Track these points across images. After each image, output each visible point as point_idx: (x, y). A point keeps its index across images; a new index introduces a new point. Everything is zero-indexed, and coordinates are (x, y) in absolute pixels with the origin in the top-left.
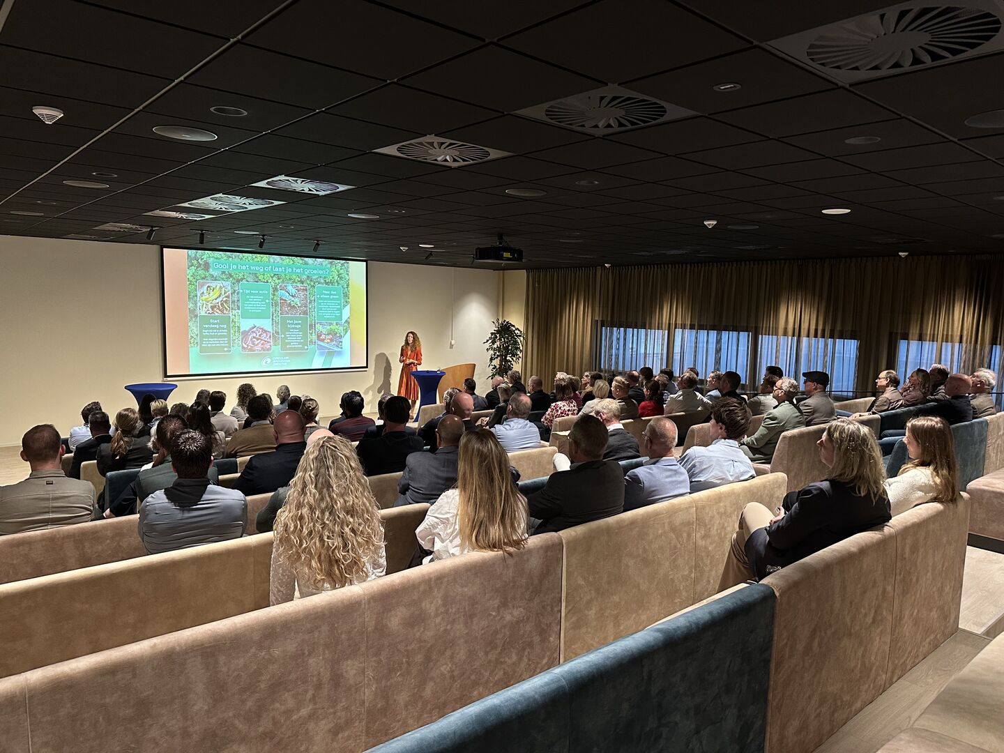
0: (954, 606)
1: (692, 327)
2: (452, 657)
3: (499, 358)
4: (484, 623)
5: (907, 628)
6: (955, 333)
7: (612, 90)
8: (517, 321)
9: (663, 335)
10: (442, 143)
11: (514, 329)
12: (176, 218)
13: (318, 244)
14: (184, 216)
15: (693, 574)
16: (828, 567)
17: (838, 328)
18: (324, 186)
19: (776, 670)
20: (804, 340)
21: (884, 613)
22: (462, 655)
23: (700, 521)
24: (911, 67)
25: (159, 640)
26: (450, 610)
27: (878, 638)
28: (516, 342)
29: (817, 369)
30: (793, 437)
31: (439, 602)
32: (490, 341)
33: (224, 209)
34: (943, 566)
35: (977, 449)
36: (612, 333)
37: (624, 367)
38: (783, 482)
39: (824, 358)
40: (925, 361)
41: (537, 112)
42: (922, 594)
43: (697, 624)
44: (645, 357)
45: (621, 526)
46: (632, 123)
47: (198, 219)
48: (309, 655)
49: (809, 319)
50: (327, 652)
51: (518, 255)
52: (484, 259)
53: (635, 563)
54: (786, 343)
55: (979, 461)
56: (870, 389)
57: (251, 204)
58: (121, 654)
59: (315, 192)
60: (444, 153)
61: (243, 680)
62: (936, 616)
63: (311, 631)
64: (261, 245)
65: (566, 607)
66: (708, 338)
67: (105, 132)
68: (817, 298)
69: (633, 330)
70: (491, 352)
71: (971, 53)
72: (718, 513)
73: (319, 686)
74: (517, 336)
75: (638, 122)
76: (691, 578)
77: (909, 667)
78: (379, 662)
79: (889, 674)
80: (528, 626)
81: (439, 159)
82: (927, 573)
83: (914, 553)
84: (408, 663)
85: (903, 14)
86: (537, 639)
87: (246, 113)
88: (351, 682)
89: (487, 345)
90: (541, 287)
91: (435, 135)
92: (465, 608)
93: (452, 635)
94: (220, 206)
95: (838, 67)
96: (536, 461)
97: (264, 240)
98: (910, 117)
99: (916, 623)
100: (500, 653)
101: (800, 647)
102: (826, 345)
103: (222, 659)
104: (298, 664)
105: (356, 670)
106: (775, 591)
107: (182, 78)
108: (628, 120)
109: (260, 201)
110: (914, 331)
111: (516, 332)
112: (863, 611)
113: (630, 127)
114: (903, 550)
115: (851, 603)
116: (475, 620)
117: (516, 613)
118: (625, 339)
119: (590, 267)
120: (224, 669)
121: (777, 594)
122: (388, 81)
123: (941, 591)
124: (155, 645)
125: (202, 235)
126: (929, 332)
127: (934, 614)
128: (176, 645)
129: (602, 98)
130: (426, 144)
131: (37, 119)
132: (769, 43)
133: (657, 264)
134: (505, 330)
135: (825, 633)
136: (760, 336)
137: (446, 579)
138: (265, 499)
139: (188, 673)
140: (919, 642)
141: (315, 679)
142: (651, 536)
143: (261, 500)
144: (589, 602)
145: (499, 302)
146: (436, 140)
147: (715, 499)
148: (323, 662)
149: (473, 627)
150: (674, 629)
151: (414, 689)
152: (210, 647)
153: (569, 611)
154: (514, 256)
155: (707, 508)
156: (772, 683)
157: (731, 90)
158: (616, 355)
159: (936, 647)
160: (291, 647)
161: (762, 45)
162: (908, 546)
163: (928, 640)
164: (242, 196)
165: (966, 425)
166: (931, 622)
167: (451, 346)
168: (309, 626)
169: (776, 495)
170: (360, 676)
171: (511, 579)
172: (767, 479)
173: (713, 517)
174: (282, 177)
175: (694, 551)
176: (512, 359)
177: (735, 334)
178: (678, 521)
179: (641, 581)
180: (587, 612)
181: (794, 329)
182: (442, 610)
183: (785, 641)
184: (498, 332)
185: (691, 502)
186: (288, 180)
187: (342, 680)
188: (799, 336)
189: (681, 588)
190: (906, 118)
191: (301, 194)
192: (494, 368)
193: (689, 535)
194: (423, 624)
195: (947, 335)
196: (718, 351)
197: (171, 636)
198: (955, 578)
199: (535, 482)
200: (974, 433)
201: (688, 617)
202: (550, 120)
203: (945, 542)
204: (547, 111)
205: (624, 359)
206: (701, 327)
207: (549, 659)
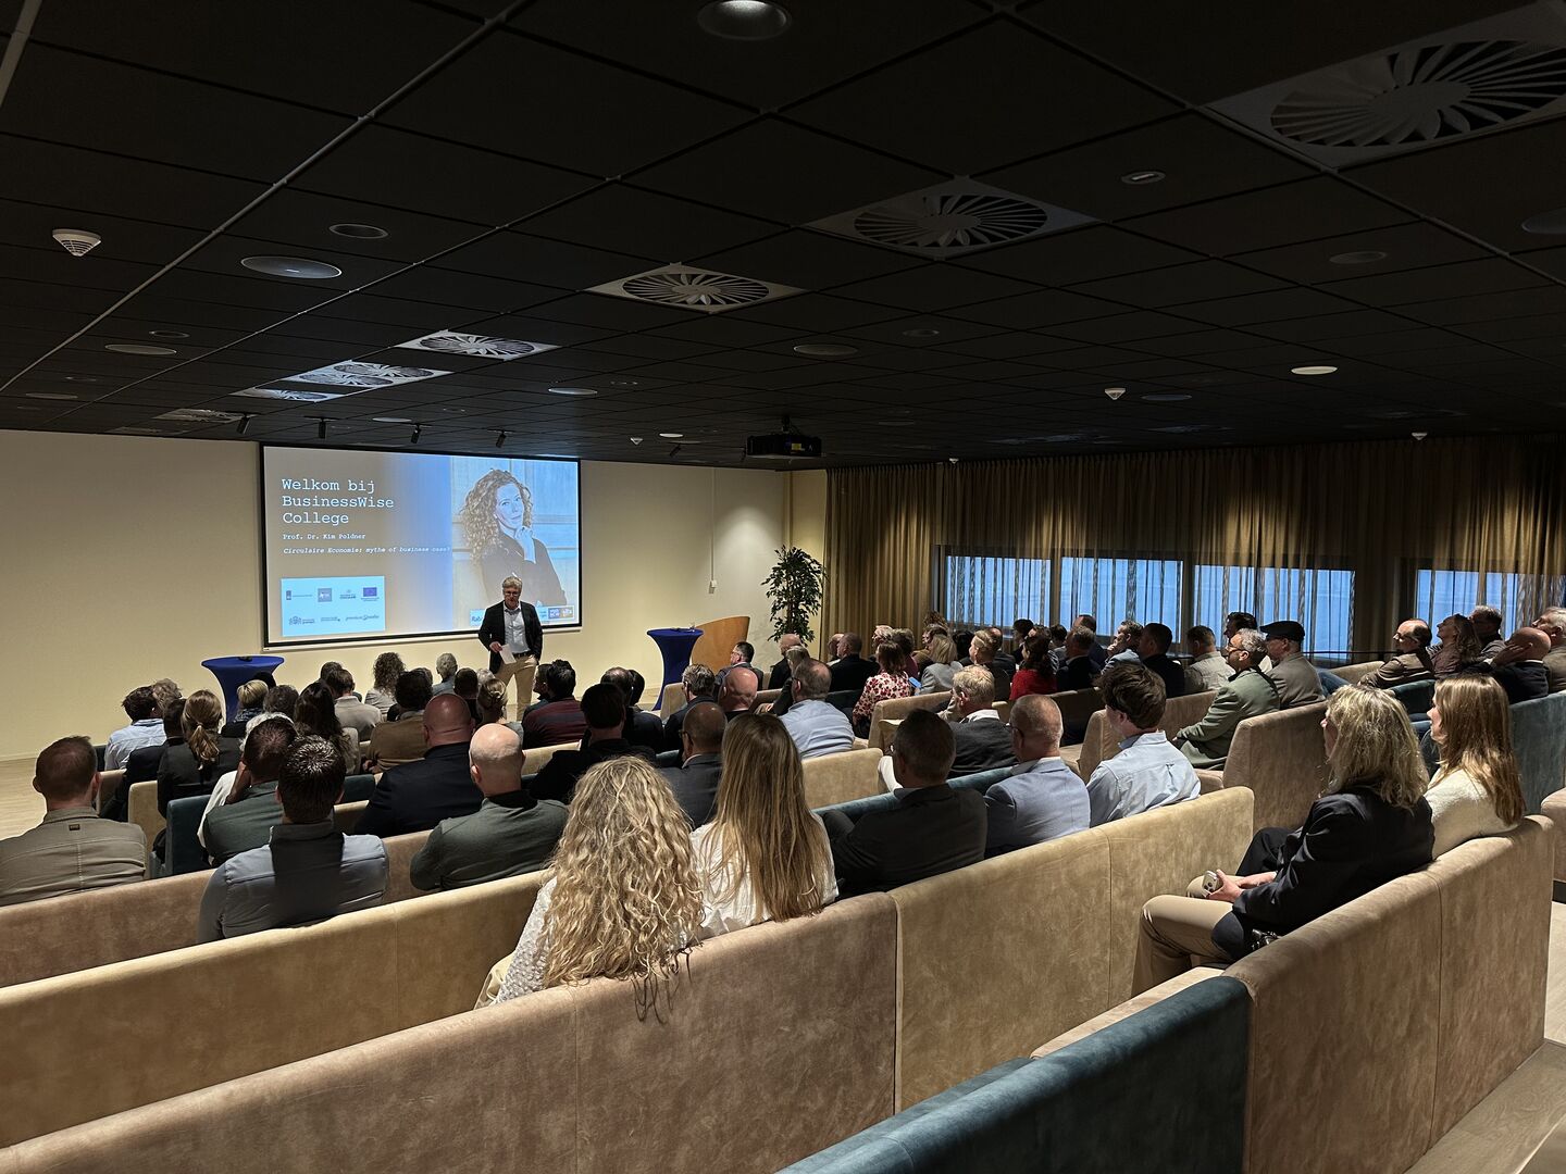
0: (1536, 1003)
1: (1089, 555)
2: (718, 1103)
3: (786, 607)
4: (771, 1045)
5: (1462, 1043)
6: (1507, 558)
7: (962, 185)
8: (814, 549)
9: (1044, 567)
10: (694, 276)
11: (809, 561)
12: (283, 400)
13: (503, 436)
14: (295, 396)
15: (1108, 955)
16: (1333, 946)
17: (1321, 552)
18: (511, 345)
19: (1255, 1121)
20: (1268, 573)
21: (1426, 1019)
22: (734, 1097)
23: (1117, 869)
24: (1437, 140)
25: (238, 1086)
26: (715, 1026)
27: (1416, 1060)
28: (812, 581)
29: (1288, 617)
30: (1257, 728)
31: (697, 1012)
32: (772, 580)
33: (356, 385)
34: (1516, 938)
35: (1552, 743)
36: (962, 565)
37: (982, 619)
38: (1248, 803)
39: (1300, 600)
40: (1461, 603)
41: (841, 223)
42: (1485, 984)
43: (1124, 1049)
44: (1016, 603)
45: (989, 880)
46: (993, 238)
47: (315, 401)
48: (485, 1104)
49: (1274, 539)
50: (514, 1099)
51: (813, 446)
52: (761, 454)
53: (1014, 940)
54: (1240, 577)
55: (1557, 761)
56: (1374, 648)
57: (395, 376)
58: (175, 1109)
59: (497, 356)
60: (695, 291)
61: (377, 1149)
62: (1508, 1020)
63: (488, 1065)
64: (415, 438)
65: (904, 1016)
66: (1114, 571)
67: (168, 268)
68: (1284, 508)
69: (996, 561)
70: (774, 598)
71: (1535, 114)
72: (1146, 855)
73: (501, 1157)
74: (814, 572)
75: (1001, 236)
76: (1105, 962)
77: (1467, 1108)
78: (600, 1113)
79: (1436, 1120)
80: (842, 1048)
81: (690, 300)
82: (1491, 950)
83: (1469, 918)
84: (647, 1113)
85: (1426, 54)
86: (857, 1069)
87: (385, 234)
88: (555, 1146)
89: (768, 588)
90: (850, 495)
91: (683, 264)
92: (739, 1021)
93: (719, 1065)
94: (350, 380)
95: (1321, 142)
96: (849, 772)
97: (419, 430)
98: (1435, 220)
99: (1476, 1033)
100: (797, 1093)
101: (1293, 1081)
102: (1302, 579)
103: (341, 1114)
104: (466, 1121)
105: (562, 1127)
106: (1249, 989)
107: (284, 180)
108: (986, 234)
109: (412, 372)
110: (1442, 555)
111: (812, 565)
112: (1392, 1018)
113: (989, 244)
114: (1452, 914)
115: (1372, 1004)
116: (756, 1040)
117: (822, 1027)
118: (983, 576)
119: (926, 463)
120: (345, 1132)
121: (1252, 993)
122: (607, 179)
123: (1514, 978)
124: (231, 1093)
125: (323, 425)
126: (1465, 558)
127: (1505, 1017)
128: (266, 1093)
129: (944, 200)
130: (668, 278)
131: (60, 250)
132: (1209, 105)
133: (1031, 458)
134: (795, 563)
135: (1333, 1057)
136: (1197, 567)
137: (707, 975)
138: (419, 842)
139: (286, 1139)
140: (1483, 1064)
141: (494, 1144)
142: (1039, 896)
143: (411, 844)
144: (943, 1005)
145: (784, 520)
146: (683, 270)
147: (1139, 833)
148: (508, 1115)
149: (753, 1053)
150: (1086, 1058)
151: (658, 1156)
152: (321, 1095)
153: (909, 1022)
154: (807, 449)
155: (1128, 848)
156: (1248, 1143)
157: (1151, 181)
158: (970, 600)
159: (1510, 1071)
160: (455, 1092)
161: (1201, 108)
162: (1458, 907)
163: (1496, 1061)
164: (383, 362)
165: (1533, 704)
166: (1500, 1030)
167: (712, 590)
168: (484, 1056)
169: (1237, 824)
170: (569, 1138)
171: (814, 972)
172: (1220, 798)
173: (1137, 863)
174: (445, 333)
175: (1108, 918)
176: (807, 608)
177: (1157, 563)
178: (1081, 870)
179: (1025, 970)
180: (937, 1022)
181: (1250, 554)
182: (701, 1024)
183: (1268, 1072)
184: (784, 566)
185: (1102, 838)
186: (454, 338)
187: (539, 1146)
188: (1259, 565)
189: (1090, 979)
190: (1430, 222)
191: (475, 359)
192: (778, 623)
193: (1100, 893)
194: (671, 1049)
195: (1494, 561)
196: (1132, 589)
197: (258, 1079)
198: (1536, 957)
199: (848, 807)
200: (1547, 717)
201: (1107, 1037)
202: (864, 237)
203: (1517, 898)
204: (857, 221)
205: (982, 605)
206: (1103, 554)
207: (878, 1101)
